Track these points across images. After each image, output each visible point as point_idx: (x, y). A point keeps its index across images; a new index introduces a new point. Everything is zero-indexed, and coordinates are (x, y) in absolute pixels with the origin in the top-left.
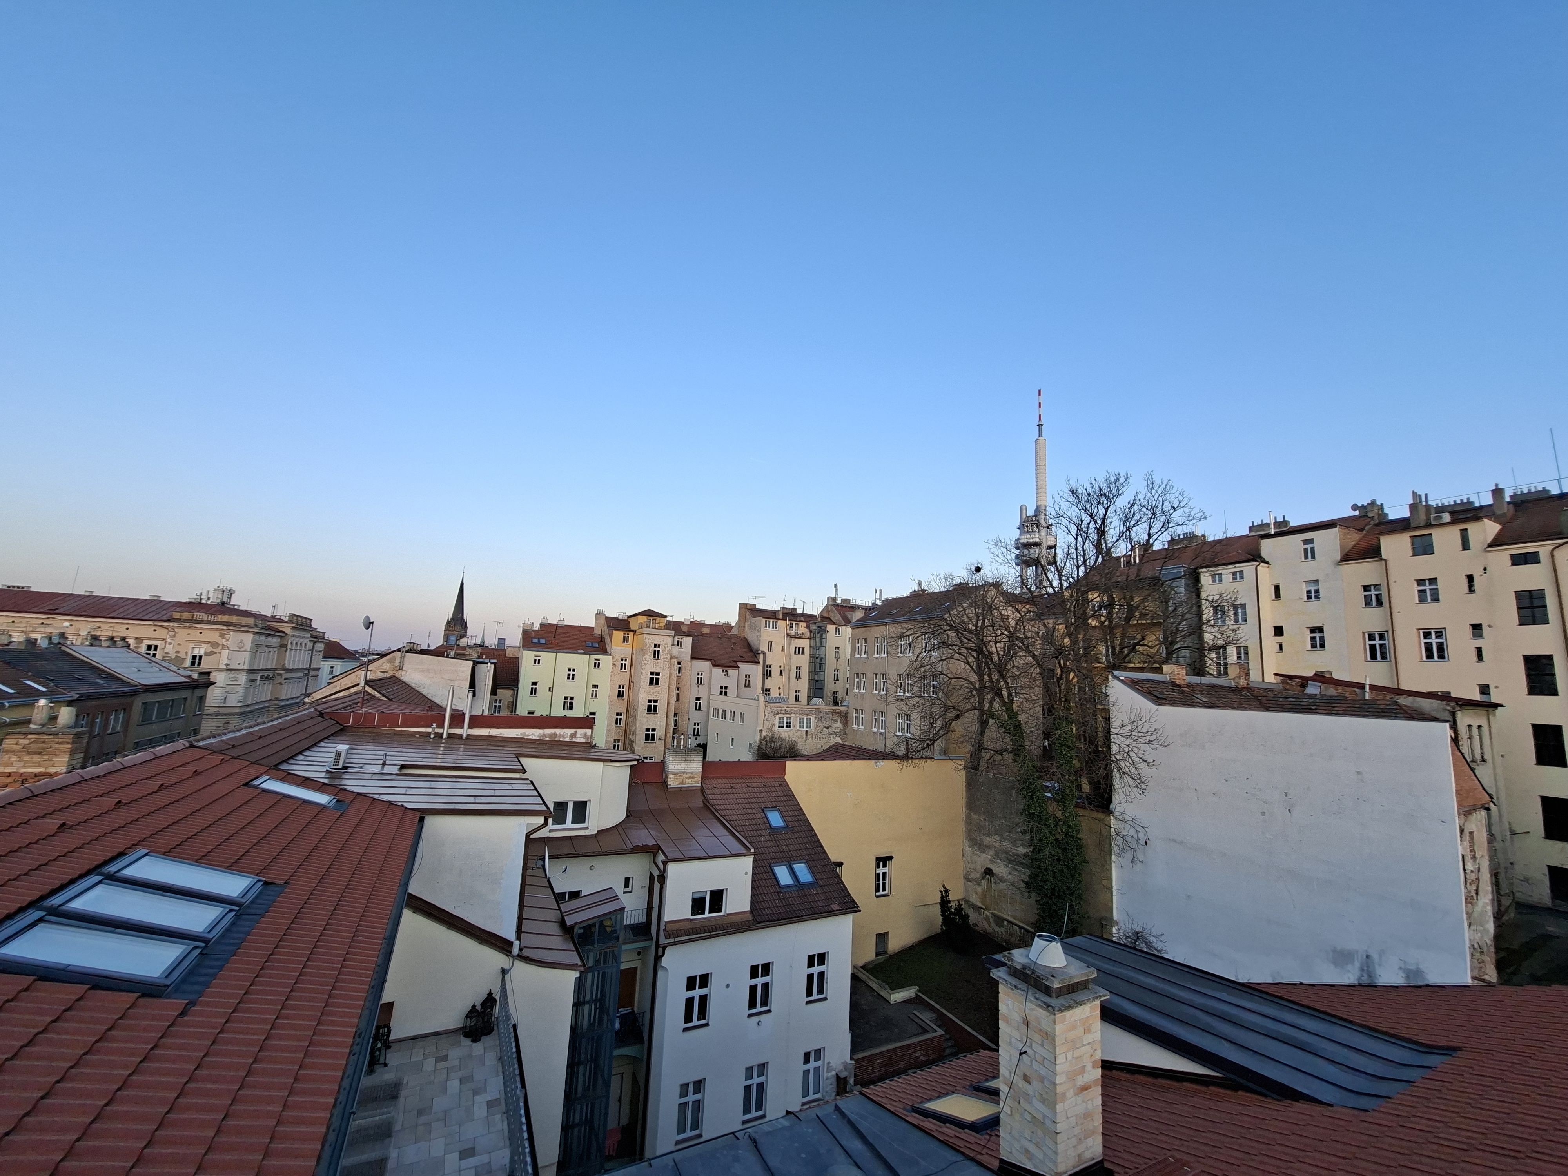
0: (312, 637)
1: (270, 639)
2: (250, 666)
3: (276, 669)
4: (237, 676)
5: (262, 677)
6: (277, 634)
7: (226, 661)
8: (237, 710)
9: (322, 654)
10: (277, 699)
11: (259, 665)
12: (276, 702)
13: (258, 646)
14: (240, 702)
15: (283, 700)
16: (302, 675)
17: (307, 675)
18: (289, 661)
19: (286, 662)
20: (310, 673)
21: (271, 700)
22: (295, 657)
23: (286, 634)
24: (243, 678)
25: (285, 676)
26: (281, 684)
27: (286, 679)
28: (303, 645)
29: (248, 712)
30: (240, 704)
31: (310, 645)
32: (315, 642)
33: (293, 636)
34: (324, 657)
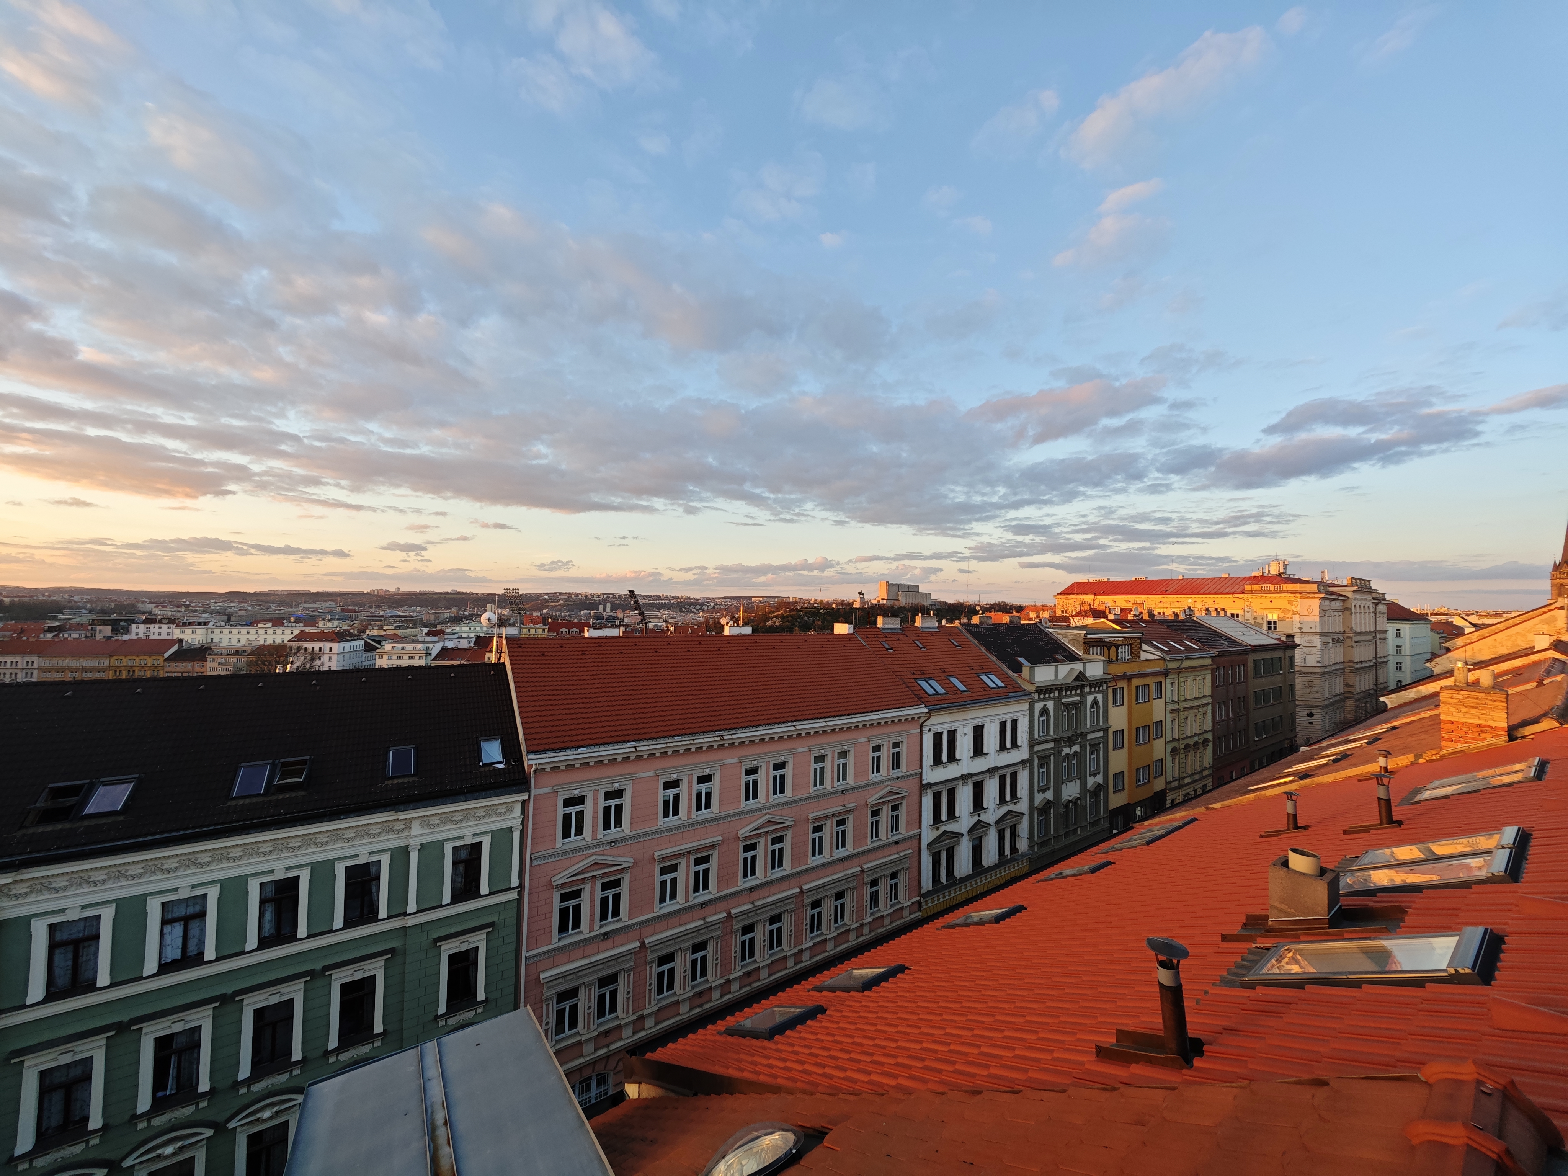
0: (1373, 599)
1: (1333, 603)
2: (1321, 628)
3: (1344, 632)
4: (1313, 639)
5: (1333, 639)
6: (1340, 598)
7: (1299, 625)
8: (1318, 670)
9: (1385, 616)
10: (1350, 661)
11: (1329, 630)
12: (1351, 664)
13: (1324, 610)
14: (1318, 662)
15: (1357, 663)
16: (1370, 638)
17: (1375, 637)
18: (1356, 624)
19: (1353, 626)
20: (1377, 636)
21: (1344, 662)
22: (1360, 618)
23: (1348, 598)
24: (1317, 641)
25: (1355, 639)
26: (1352, 646)
27: (1356, 642)
28: (1366, 607)
29: (1327, 673)
30: (1319, 665)
31: (1371, 606)
32: (1376, 604)
33: (1356, 599)
34: (1388, 619)
